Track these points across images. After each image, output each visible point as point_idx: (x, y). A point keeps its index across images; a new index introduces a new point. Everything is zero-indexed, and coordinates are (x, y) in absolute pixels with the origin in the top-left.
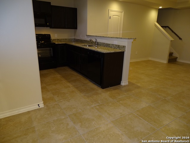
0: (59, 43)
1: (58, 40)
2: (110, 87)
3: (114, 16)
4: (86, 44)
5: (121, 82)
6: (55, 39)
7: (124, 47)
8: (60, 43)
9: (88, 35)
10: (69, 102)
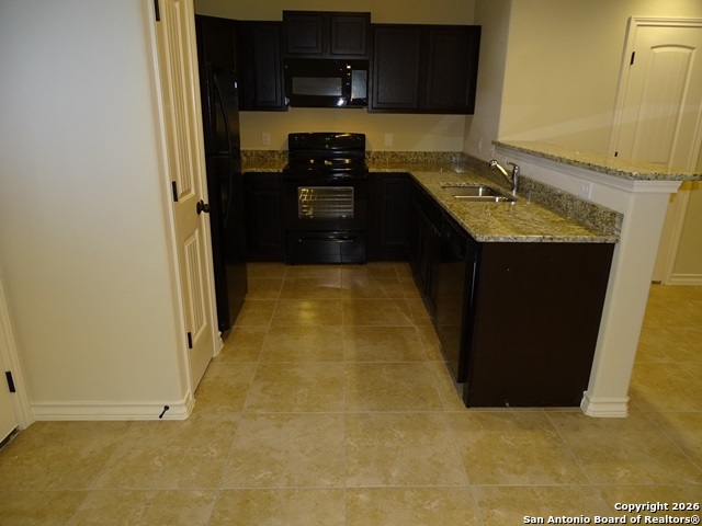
0: (383, 170)
1: (394, 154)
2: (511, 406)
3: (656, 50)
4: (477, 184)
5: (582, 396)
6: (382, 150)
7: (614, 218)
8: (388, 171)
9: (500, 140)
10: (279, 426)
